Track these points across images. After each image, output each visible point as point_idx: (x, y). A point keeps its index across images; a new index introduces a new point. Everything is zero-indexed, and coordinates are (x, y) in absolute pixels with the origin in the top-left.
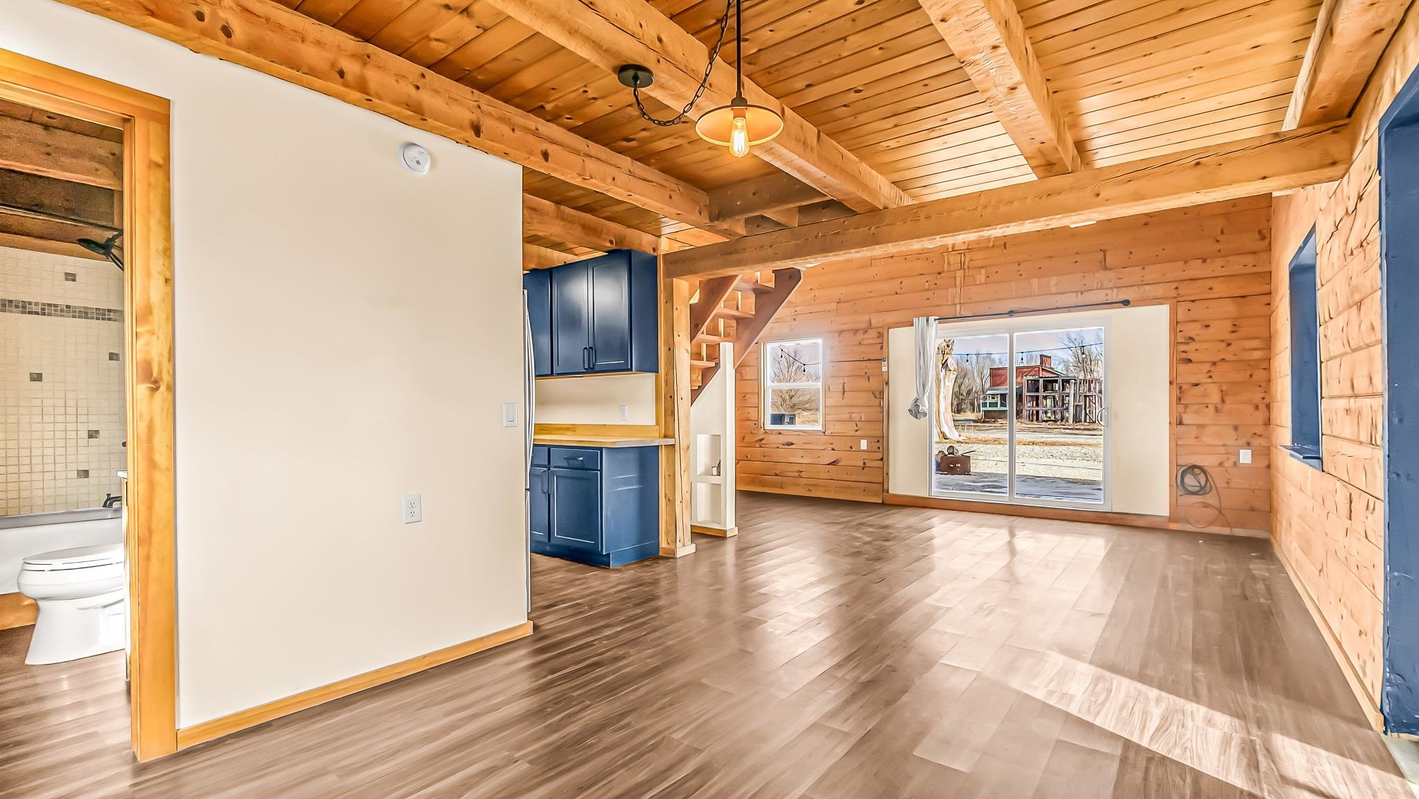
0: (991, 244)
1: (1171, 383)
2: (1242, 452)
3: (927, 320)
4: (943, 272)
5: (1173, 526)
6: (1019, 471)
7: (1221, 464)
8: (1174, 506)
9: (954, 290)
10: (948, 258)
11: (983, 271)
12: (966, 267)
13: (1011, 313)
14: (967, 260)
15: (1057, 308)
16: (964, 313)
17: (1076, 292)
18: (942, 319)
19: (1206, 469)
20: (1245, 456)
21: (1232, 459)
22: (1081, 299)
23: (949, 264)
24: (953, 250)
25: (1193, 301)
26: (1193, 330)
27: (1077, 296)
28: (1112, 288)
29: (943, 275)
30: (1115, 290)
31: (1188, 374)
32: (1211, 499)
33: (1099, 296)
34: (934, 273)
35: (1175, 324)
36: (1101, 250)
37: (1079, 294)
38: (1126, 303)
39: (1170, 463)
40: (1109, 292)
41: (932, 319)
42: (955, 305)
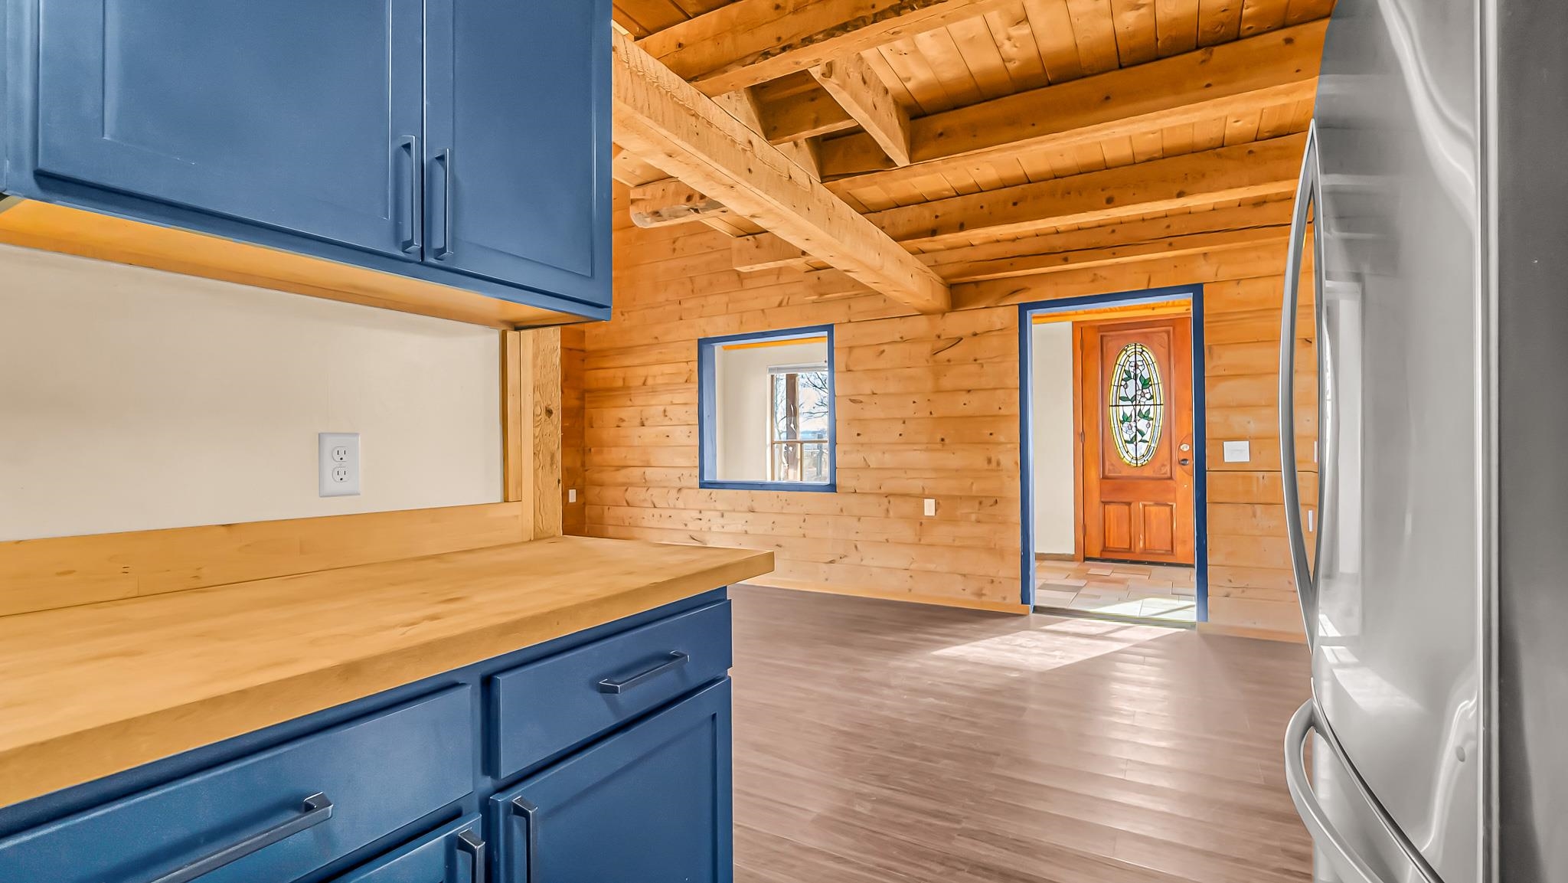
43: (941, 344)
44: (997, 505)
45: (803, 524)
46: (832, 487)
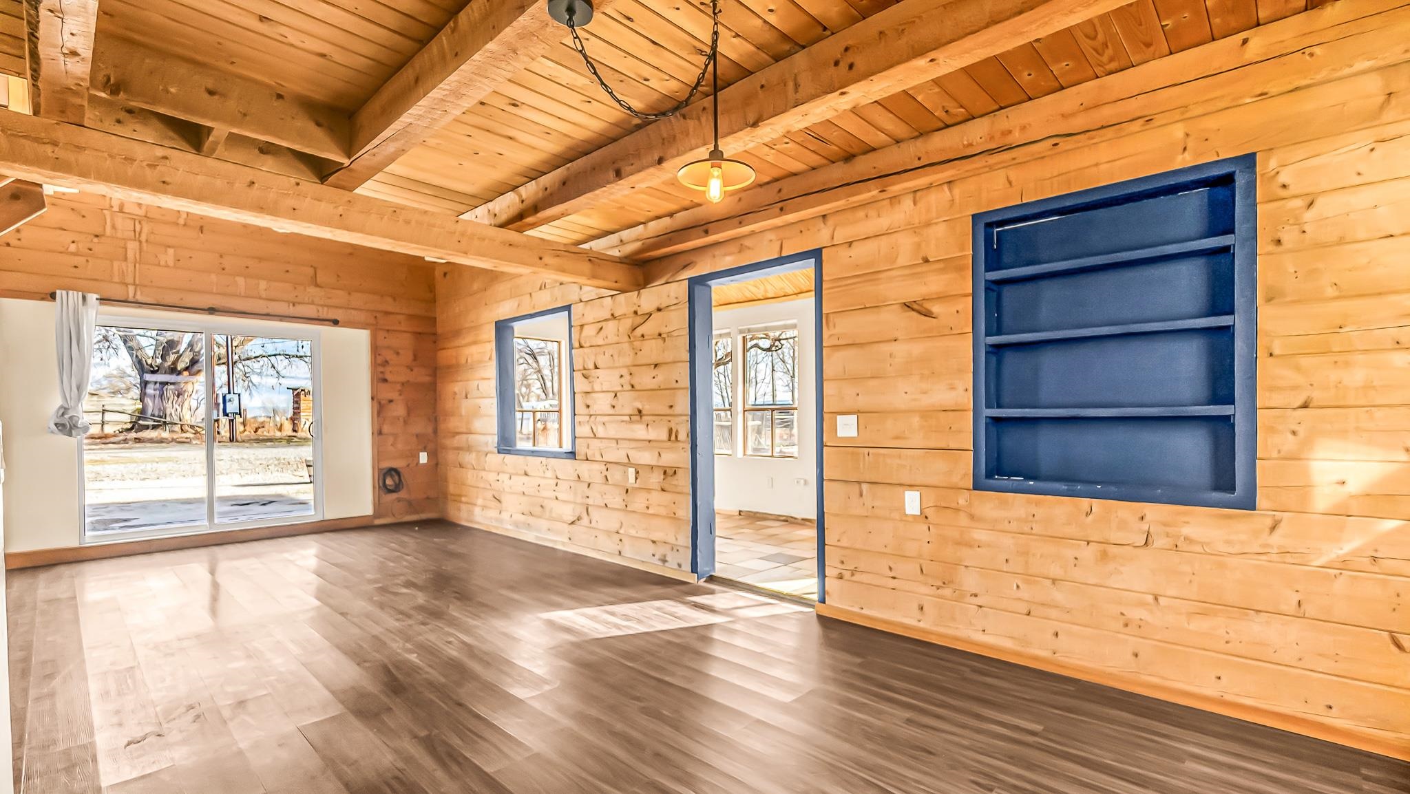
0: (181, 221)
1: (372, 398)
2: (421, 454)
3: (84, 298)
4: (103, 235)
5: (377, 522)
6: (220, 492)
7: (408, 466)
8: (378, 504)
9: (124, 264)
10: (112, 219)
11: (171, 251)
12: (143, 238)
13: (212, 311)
14: (145, 230)
15: (268, 315)
16: (139, 298)
17: (288, 302)
18: (104, 300)
19: (400, 470)
20: (423, 458)
21: (415, 462)
22: (292, 311)
23: (114, 227)
24: (121, 211)
25: (388, 331)
26: (389, 355)
27: (289, 306)
28: (322, 306)
29: (103, 239)
30: (325, 309)
31: (387, 393)
32: (402, 494)
33: (310, 311)
34: (91, 234)
35: (375, 349)
36: (312, 266)
37: (291, 305)
38: (336, 322)
39: (373, 468)
40: (320, 309)
41: (92, 298)
42: (126, 285)
43: (639, 320)
44: (676, 476)
45: (555, 488)
46: (572, 455)
